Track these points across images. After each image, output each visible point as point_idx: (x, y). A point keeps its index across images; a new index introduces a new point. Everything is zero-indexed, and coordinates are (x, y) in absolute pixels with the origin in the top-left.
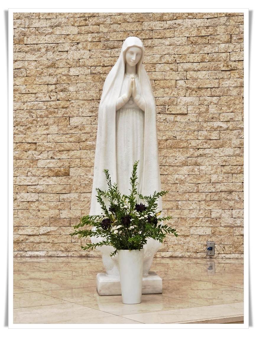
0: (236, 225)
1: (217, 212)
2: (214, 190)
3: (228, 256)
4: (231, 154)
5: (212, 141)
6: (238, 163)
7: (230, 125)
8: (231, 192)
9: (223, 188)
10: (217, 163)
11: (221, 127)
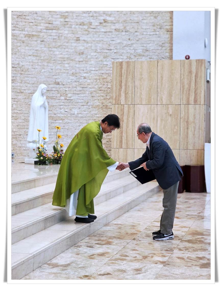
0: (22, 146)
1: (16, 142)
2: (14, 134)
3: (19, 157)
4: (21, 122)
5: (14, 117)
6: (23, 125)
7: (21, 112)
8: (20, 135)
9: (18, 134)
10: (15, 125)
11: (17, 112)
